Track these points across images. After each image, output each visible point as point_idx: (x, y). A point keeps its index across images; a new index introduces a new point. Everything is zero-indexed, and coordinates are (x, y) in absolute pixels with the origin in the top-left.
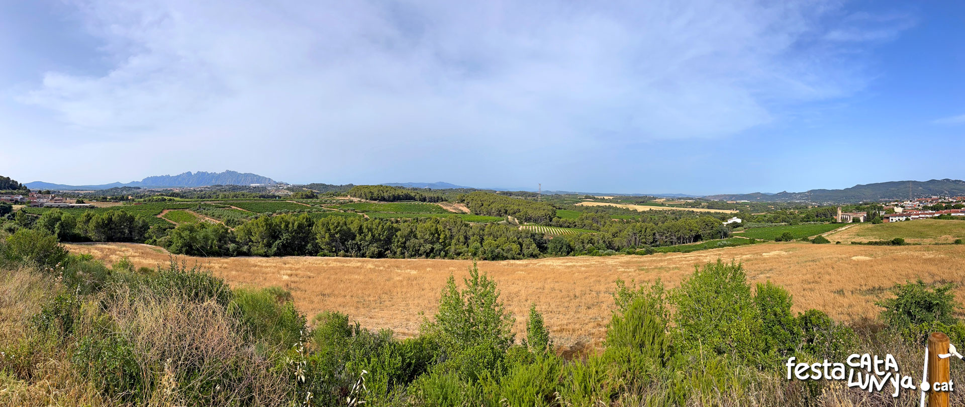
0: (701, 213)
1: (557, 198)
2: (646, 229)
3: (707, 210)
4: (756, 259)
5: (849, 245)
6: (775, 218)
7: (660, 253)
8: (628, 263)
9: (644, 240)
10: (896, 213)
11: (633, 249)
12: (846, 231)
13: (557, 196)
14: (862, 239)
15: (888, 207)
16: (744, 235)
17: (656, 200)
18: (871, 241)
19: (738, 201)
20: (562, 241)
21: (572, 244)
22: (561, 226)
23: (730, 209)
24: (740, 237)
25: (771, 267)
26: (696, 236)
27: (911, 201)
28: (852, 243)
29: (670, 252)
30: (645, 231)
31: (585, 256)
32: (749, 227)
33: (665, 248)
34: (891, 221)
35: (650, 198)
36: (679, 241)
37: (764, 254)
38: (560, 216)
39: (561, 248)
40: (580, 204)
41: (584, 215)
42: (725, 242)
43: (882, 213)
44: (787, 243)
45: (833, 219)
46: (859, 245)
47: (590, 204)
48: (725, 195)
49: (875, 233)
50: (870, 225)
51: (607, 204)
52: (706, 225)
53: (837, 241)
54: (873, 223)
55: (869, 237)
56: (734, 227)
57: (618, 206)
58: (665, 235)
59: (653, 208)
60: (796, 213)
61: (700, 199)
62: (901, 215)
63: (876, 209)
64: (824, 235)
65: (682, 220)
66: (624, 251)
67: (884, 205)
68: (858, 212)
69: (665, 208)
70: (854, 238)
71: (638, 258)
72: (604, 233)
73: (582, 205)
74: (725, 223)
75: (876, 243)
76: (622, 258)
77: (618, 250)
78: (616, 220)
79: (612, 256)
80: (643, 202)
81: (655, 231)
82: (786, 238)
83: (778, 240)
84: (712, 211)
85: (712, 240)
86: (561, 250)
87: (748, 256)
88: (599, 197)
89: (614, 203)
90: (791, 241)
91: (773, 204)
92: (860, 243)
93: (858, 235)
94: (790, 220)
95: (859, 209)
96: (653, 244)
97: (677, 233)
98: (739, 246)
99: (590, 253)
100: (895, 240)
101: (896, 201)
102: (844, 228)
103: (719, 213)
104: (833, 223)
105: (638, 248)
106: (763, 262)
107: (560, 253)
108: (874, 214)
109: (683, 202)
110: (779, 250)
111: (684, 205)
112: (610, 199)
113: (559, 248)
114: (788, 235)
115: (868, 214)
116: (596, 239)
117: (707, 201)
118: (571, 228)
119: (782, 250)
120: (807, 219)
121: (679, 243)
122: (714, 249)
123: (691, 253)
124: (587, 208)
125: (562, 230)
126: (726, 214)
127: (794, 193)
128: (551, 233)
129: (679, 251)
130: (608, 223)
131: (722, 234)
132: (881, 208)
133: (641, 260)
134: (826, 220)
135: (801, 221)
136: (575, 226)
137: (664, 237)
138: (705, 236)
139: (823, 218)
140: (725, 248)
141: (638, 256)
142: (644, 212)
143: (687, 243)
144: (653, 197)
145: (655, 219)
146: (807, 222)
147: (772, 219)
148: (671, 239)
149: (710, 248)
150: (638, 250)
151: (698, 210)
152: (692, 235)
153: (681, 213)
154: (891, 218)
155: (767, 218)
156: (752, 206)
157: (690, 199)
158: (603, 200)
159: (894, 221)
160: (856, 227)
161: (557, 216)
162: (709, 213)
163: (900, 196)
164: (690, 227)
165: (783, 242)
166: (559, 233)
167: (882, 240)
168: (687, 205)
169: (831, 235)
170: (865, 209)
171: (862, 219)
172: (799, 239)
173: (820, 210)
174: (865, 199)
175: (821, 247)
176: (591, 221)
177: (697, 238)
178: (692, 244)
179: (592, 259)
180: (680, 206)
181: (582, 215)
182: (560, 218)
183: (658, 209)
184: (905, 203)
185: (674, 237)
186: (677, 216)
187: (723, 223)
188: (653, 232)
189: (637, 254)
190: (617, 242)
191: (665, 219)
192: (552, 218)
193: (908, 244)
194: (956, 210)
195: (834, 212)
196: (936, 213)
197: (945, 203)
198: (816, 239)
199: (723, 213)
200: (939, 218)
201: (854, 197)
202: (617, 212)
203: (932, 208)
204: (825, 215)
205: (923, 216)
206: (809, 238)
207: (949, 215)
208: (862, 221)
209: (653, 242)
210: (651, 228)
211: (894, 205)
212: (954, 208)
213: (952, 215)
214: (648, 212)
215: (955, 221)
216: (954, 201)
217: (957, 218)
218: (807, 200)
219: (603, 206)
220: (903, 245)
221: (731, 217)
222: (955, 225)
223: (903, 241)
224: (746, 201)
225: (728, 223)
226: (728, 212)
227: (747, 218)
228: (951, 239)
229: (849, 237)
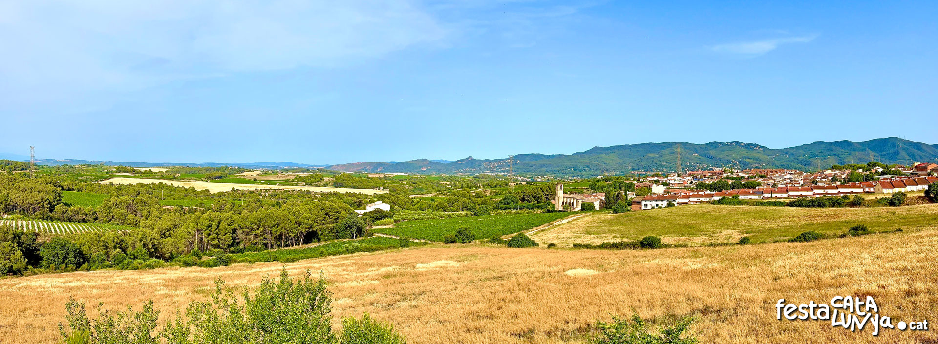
0: (323, 194)
1: (67, 172)
2: (219, 223)
3: (333, 190)
4: (402, 274)
5: (570, 249)
6: (451, 204)
7: (242, 264)
8: (180, 280)
9: (215, 242)
10: (654, 194)
11: (195, 258)
12: (568, 225)
13: (68, 168)
14: (593, 238)
15: (642, 185)
16: (392, 232)
17: (244, 174)
18: (607, 241)
19: (387, 174)
20: (67, 245)
21: (85, 249)
22: (70, 220)
23: (373, 188)
24: (385, 236)
25: (422, 289)
26: (309, 233)
27: (679, 175)
28: (575, 246)
29: (260, 261)
30: (218, 228)
31: (109, 270)
32: (403, 219)
33: (253, 255)
34: (643, 208)
35: (234, 171)
36: (279, 243)
37: (418, 265)
38: (69, 203)
39: (65, 258)
40: (108, 182)
41: (112, 199)
42: (357, 244)
43: (631, 195)
44: (464, 247)
45: (549, 204)
46: (586, 250)
47: (126, 181)
48: (365, 163)
49: (616, 228)
50: (609, 215)
51: (157, 182)
52: (327, 214)
53: (549, 242)
54: (615, 212)
55: (605, 235)
56: (377, 218)
57: (176, 184)
58: (254, 232)
59: (238, 187)
60: (488, 194)
61: (321, 170)
62: (661, 198)
63: (623, 188)
64: (530, 234)
65: (288, 207)
66: (180, 261)
67: (635, 182)
68: (593, 193)
69: (260, 187)
70: (579, 238)
71: (201, 271)
72: (144, 230)
73: (112, 184)
74: (361, 212)
75: (614, 246)
76: (173, 272)
77: (170, 259)
78: (170, 208)
79: (156, 270)
80: (221, 177)
81: (236, 226)
82: (463, 237)
83: (449, 241)
84: (342, 191)
85: (336, 241)
86: (66, 261)
87: (391, 269)
88: (143, 170)
89: (169, 179)
90: (473, 243)
91: (450, 179)
92: (588, 247)
93: (588, 232)
94: (476, 207)
95: (594, 187)
96: (232, 249)
97: (274, 229)
98: (381, 251)
99: (118, 264)
100: (645, 239)
101: (657, 175)
102: (565, 221)
103: (354, 194)
104: (548, 211)
105: (204, 255)
106: (413, 279)
107: (64, 266)
108: (617, 196)
109: (291, 176)
110: (446, 259)
111: (293, 181)
112: (163, 173)
113: (61, 257)
114: (467, 232)
115: (607, 197)
116: (129, 240)
117: (333, 174)
118: (89, 223)
119: (451, 258)
120: (506, 204)
121: (279, 246)
122: (338, 256)
123: (297, 263)
124: (120, 188)
125: (71, 226)
126: (366, 196)
127: (487, 160)
128: (51, 231)
129: (276, 259)
130: (155, 213)
131: (354, 230)
132: (630, 187)
133: (205, 275)
134: (538, 207)
135: (495, 209)
136: (96, 219)
137: (252, 237)
138: (325, 233)
139: (532, 203)
140: (356, 254)
141: (201, 268)
142: (221, 194)
143: (292, 246)
144: (239, 168)
145: (240, 206)
146: (505, 209)
147: (446, 204)
148: (265, 238)
149: (330, 254)
150: (205, 259)
151: (318, 190)
152: (302, 232)
153: (287, 195)
154: (643, 203)
155: (436, 204)
156: (412, 182)
157: (303, 172)
158: (149, 175)
159: (649, 207)
160: (586, 219)
161: (65, 202)
162: (336, 194)
163: (663, 167)
164: (298, 217)
165: (457, 245)
166: (66, 231)
167: (625, 240)
168: (298, 181)
169: (541, 233)
170: (605, 187)
171: (597, 205)
172: (485, 240)
173: (529, 190)
174: (608, 171)
176: (124, 211)
177: (310, 236)
178: (301, 247)
179: (119, 274)
180: (287, 182)
181: (108, 201)
182: (69, 205)
183: (246, 189)
184: (669, 178)
185: (269, 236)
186: (279, 199)
187: (357, 211)
188: (233, 227)
189: (201, 265)
190: (168, 246)
191: (259, 204)
192: (54, 206)
193: (667, 246)
194: (747, 190)
195: (551, 193)
196: (717, 195)
197: (732, 179)
198: (514, 239)
199: (360, 194)
200: (719, 202)
201: (589, 167)
202: (174, 195)
203: (712, 187)
204: (537, 198)
205: (696, 199)
206: (503, 237)
207: (736, 197)
208: (597, 207)
209: (232, 245)
210: (229, 221)
211: (651, 182)
212: (744, 186)
213: (741, 197)
214: (229, 194)
215: (745, 207)
216: (747, 176)
217: (747, 203)
218: (508, 171)
219: (150, 185)
220: (659, 248)
221: (372, 202)
222: (743, 213)
223: (659, 240)
224: (402, 174)
225: (365, 211)
226: (370, 192)
227: (401, 202)
228: (736, 236)
229: (570, 235)
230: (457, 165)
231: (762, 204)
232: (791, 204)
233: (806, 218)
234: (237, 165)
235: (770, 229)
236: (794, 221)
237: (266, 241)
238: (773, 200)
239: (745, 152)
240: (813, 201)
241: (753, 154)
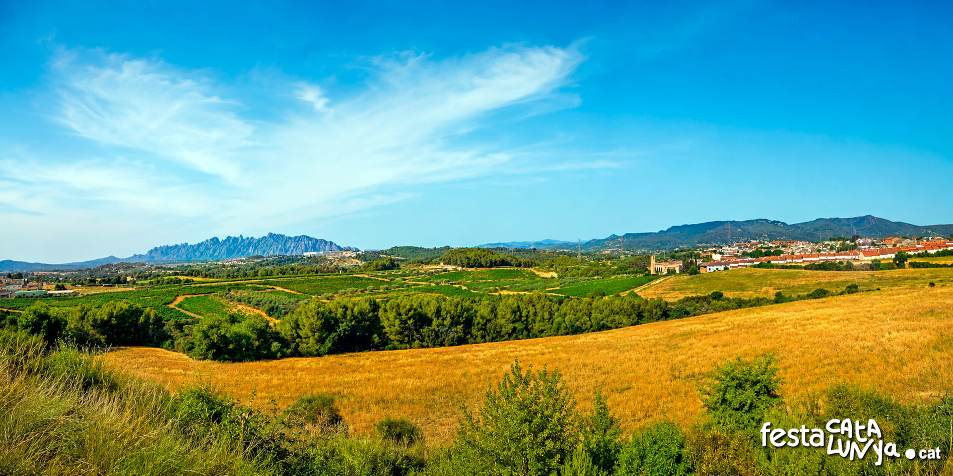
10: (714, 261)
15: (706, 254)
27: (729, 246)
34: (708, 270)
43: (699, 262)
45: (646, 270)
49: (692, 286)
50: (686, 277)
53: (650, 297)
54: (689, 274)
60: (609, 264)
62: (719, 264)
63: (694, 257)
64: (637, 291)
67: (701, 252)
68: (675, 261)
70: (669, 293)
93: (673, 289)
95: (676, 257)
100: (713, 294)
101: (715, 247)
102: (658, 281)
104: (646, 275)
108: (690, 263)
115: (684, 264)
132: (698, 256)
134: (640, 272)
139: (636, 269)
154: (708, 267)
159: (712, 270)
160: (671, 279)
163: (719, 240)
167: (699, 294)
169: (643, 291)
170: (682, 256)
171: (677, 270)
173: (633, 260)
184: (723, 248)
194: (775, 257)
195: (647, 262)
196: (756, 261)
197: (765, 248)
200: (758, 266)
203: (751, 255)
204: (638, 266)
205: (742, 264)
207: (769, 262)
208: (678, 272)
211: (712, 252)
212: (773, 254)
213: (772, 262)
215: (775, 270)
216: (774, 246)
217: (777, 266)
222: (775, 274)
223: (722, 295)
228: (771, 291)
229: (662, 292)
231: (787, 267)
232: (806, 268)
236: (809, 280)
238: (793, 264)
239: (771, 228)
240: (819, 265)
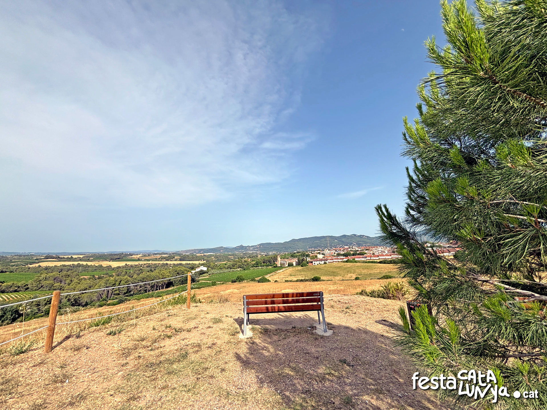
0: (174, 264)
2: (120, 282)
3: (179, 262)
5: (284, 282)
6: (233, 266)
9: (117, 292)
10: (318, 258)
11: (104, 302)
12: (283, 272)
14: (293, 277)
15: (313, 254)
16: (208, 279)
17: (133, 256)
18: (299, 279)
19: (205, 254)
23: (198, 260)
24: (205, 281)
26: (168, 283)
27: (329, 250)
28: (286, 281)
30: (119, 284)
32: (213, 273)
34: (314, 264)
35: (127, 255)
36: (153, 289)
40: (36, 265)
41: (42, 276)
44: (239, 284)
45: (274, 264)
47: (52, 264)
48: (195, 250)
49: (302, 273)
50: (300, 268)
51: (76, 263)
52: (178, 273)
53: (275, 280)
54: (302, 266)
55: (298, 276)
56: (201, 274)
57: (89, 263)
59: (129, 263)
60: (249, 260)
61: (173, 254)
62: (321, 260)
63: (305, 256)
64: (267, 277)
65: (157, 271)
67: (310, 253)
68: (293, 258)
69: (141, 263)
70: (287, 278)
71: (110, 308)
73: (40, 266)
75: (302, 281)
77: (85, 305)
78: (86, 277)
80: (119, 259)
82: (240, 279)
83: (234, 282)
84: (184, 262)
85: (182, 285)
90: (243, 282)
91: (233, 255)
92: (291, 281)
93: (291, 275)
94: (244, 267)
95: (293, 256)
98: (203, 288)
100: (314, 277)
101: (319, 250)
102: (281, 271)
103: (189, 264)
104: (274, 267)
105: (109, 300)
108: (303, 260)
109: (158, 256)
111: (159, 259)
112: (80, 257)
114: (241, 277)
115: (299, 260)
117: (179, 255)
118: (21, 293)
119: (235, 288)
120: (257, 265)
121: (152, 290)
124: (47, 268)
126: (195, 264)
127: (248, 246)
129: (152, 296)
130: (75, 280)
132: (308, 256)
134: (270, 265)
135: (252, 267)
137: (138, 287)
138: (176, 283)
139: (268, 264)
141: (110, 306)
142: (119, 267)
143: (159, 290)
144: (130, 254)
145: (130, 273)
146: (256, 267)
147: (231, 266)
148: (145, 287)
151: (172, 263)
152: (165, 283)
153: (156, 266)
154: (314, 262)
155: (227, 266)
156: (216, 257)
157: (165, 254)
158: (71, 259)
159: (316, 264)
160: (290, 270)
162: (181, 264)
163: (322, 246)
164: (163, 276)
165: (237, 283)
167: (306, 278)
168: (162, 259)
169: (272, 276)
170: (297, 256)
171: (294, 264)
172: (249, 280)
173: (266, 258)
174: (299, 249)
175: (264, 285)
176: (51, 282)
177: (169, 284)
178: (164, 290)
180: (156, 260)
181: (39, 276)
183: (133, 264)
184: (325, 251)
185: (148, 286)
186: (152, 268)
187: (192, 271)
190: (85, 298)
191: (141, 271)
193: (323, 280)
194: (359, 256)
195: (275, 259)
196: (345, 258)
197: (353, 251)
198: (260, 279)
199: (192, 263)
200: (346, 262)
201: (290, 247)
202: (88, 269)
203: (343, 255)
204: (269, 262)
205: (336, 260)
206: (256, 279)
207: (354, 259)
208: (294, 265)
209: (127, 293)
210: (126, 280)
211: (317, 253)
212: (359, 254)
213: (356, 259)
214: (123, 267)
215: (358, 264)
216: (360, 250)
217: (359, 262)
218: (257, 251)
219: (70, 265)
220: (320, 281)
221: (199, 267)
222: (358, 267)
223: (320, 278)
224: (212, 253)
225: (195, 271)
226: (197, 262)
227: (211, 266)
228: (354, 276)
229: (284, 277)
230: (236, 249)
231: (366, 262)
232: (380, 262)
233: (388, 269)
234: (128, 252)
235: (370, 274)
236: (382, 270)
237: (146, 289)
238: (371, 261)
239: (358, 239)
240: (391, 261)
241: (362, 240)
